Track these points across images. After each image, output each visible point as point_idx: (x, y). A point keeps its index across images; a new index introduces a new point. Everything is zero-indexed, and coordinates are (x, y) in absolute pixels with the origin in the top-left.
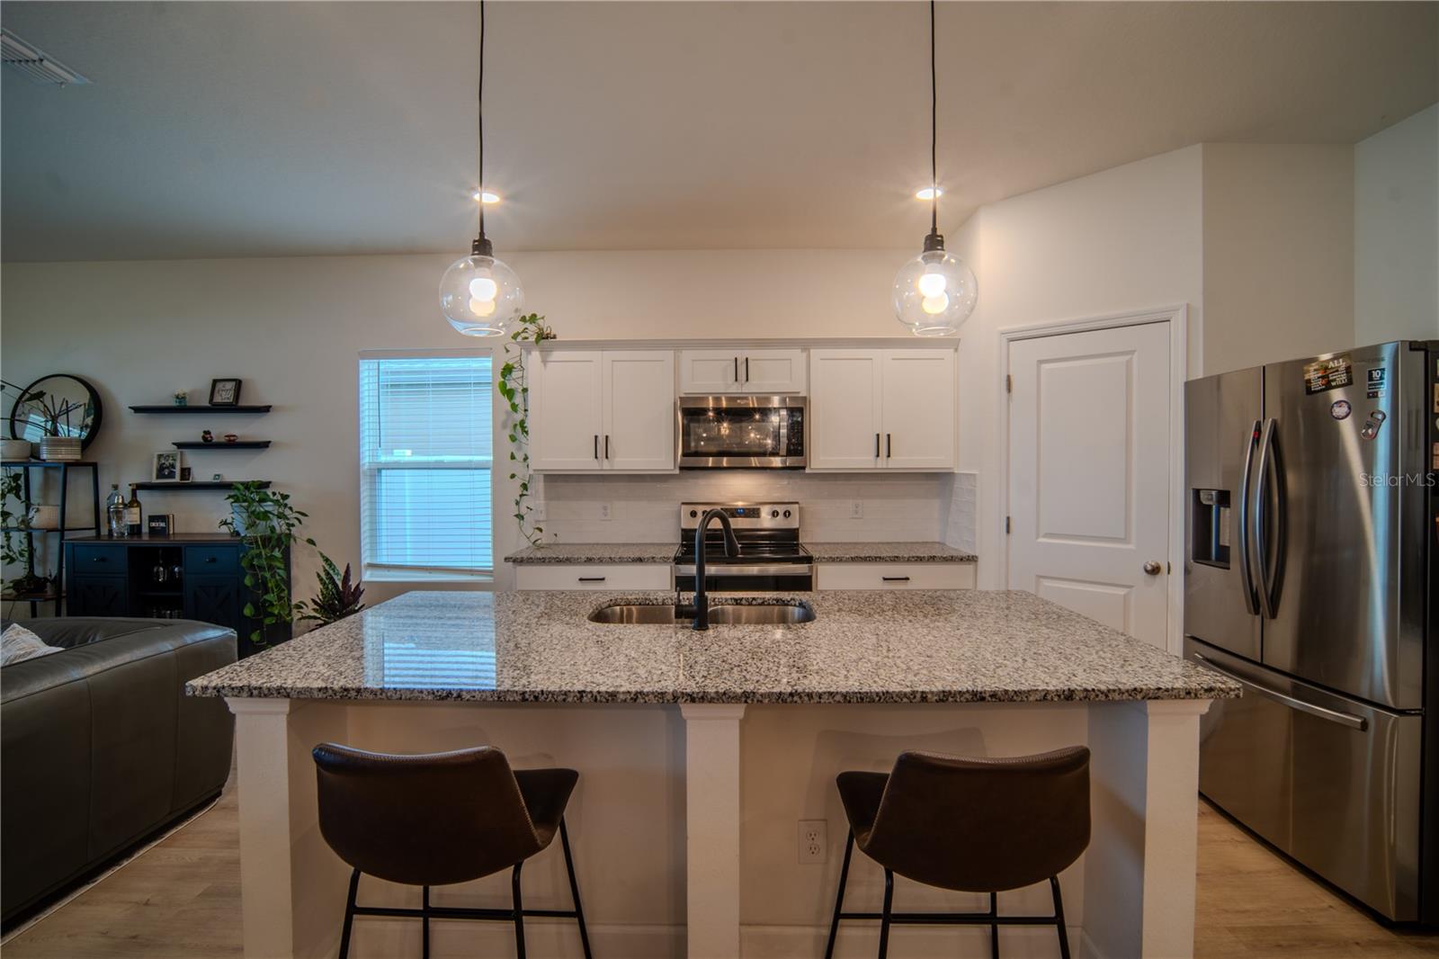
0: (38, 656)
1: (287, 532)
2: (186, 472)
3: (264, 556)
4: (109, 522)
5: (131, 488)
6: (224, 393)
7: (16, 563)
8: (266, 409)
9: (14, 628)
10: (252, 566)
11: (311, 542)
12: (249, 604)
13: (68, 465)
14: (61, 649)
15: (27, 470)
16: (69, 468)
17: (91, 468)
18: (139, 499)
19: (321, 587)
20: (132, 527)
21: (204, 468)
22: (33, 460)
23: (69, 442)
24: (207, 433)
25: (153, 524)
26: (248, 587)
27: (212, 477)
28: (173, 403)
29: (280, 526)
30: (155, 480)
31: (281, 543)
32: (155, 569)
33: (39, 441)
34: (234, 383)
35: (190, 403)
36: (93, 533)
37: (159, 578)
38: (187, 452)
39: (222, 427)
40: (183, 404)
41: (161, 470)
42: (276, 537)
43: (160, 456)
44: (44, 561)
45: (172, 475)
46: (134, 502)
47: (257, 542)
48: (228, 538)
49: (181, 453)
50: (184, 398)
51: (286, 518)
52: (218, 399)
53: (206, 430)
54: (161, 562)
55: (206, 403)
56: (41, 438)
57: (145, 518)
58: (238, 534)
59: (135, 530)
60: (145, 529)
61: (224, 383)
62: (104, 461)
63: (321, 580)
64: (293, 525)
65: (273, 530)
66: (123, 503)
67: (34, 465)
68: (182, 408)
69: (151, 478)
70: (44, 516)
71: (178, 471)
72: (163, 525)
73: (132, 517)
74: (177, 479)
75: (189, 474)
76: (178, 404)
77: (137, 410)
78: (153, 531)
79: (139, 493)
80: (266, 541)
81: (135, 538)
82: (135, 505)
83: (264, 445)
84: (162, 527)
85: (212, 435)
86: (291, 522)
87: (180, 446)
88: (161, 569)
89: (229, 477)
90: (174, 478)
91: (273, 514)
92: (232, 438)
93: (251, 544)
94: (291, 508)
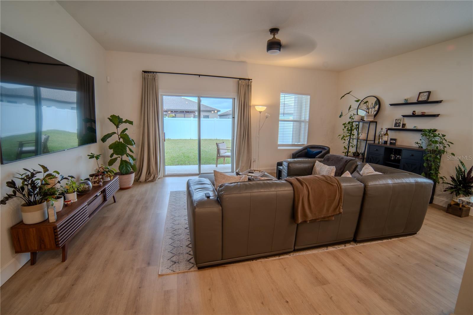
0: (375, 174)
1: (443, 149)
2: (404, 125)
3: (432, 157)
4: (379, 139)
5: (386, 129)
6: (423, 97)
7: (354, 148)
8: (440, 102)
9: (367, 165)
10: (427, 160)
11: (453, 154)
12: (423, 173)
13: (371, 122)
14: (382, 174)
15: (359, 123)
16: (371, 123)
17: (375, 123)
18: (388, 133)
19: (457, 173)
20: (385, 141)
21: (410, 124)
22: (361, 121)
23: (371, 116)
24: (415, 111)
25: (391, 141)
26: (424, 166)
27: (413, 127)
28: (403, 102)
29: (441, 147)
30: (393, 127)
31: (439, 153)
32: (391, 155)
33: (364, 116)
34: (428, 93)
35: (409, 102)
36: (373, 142)
37: (392, 158)
38: (405, 118)
39: (419, 109)
40: (407, 102)
41: (396, 124)
42: (438, 150)
43: (396, 120)
44: (360, 148)
45: (399, 126)
46: (386, 134)
47: (430, 151)
48: (418, 148)
49: (403, 119)
50: (407, 100)
51: (443, 143)
52: (420, 99)
53: (414, 111)
54: (393, 153)
55: (416, 101)
56: (365, 115)
57: (389, 139)
58: (422, 147)
59: (386, 142)
60: (388, 143)
61: (423, 93)
62: (379, 121)
63: (457, 170)
64: (446, 147)
65: (437, 148)
66: (384, 134)
67: (361, 122)
68: (407, 103)
69: (392, 127)
70: (363, 136)
71: (401, 125)
72: (394, 142)
73: (385, 138)
74: (401, 127)
75: (405, 126)
76: (405, 102)
77: (391, 105)
78: (391, 143)
79: (388, 131)
80: (434, 151)
81: (385, 145)
82: (387, 135)
83: (437, 115)
84: (394, 143)
85: (416, 112)
86: (445, 146)
87: (404, 116)
88: (393, 155)
89: (419, 127)
90: (400, 127)
91: (438, 142)
92: (424, 113)
93: (428, 152)
94: (446, 140)
